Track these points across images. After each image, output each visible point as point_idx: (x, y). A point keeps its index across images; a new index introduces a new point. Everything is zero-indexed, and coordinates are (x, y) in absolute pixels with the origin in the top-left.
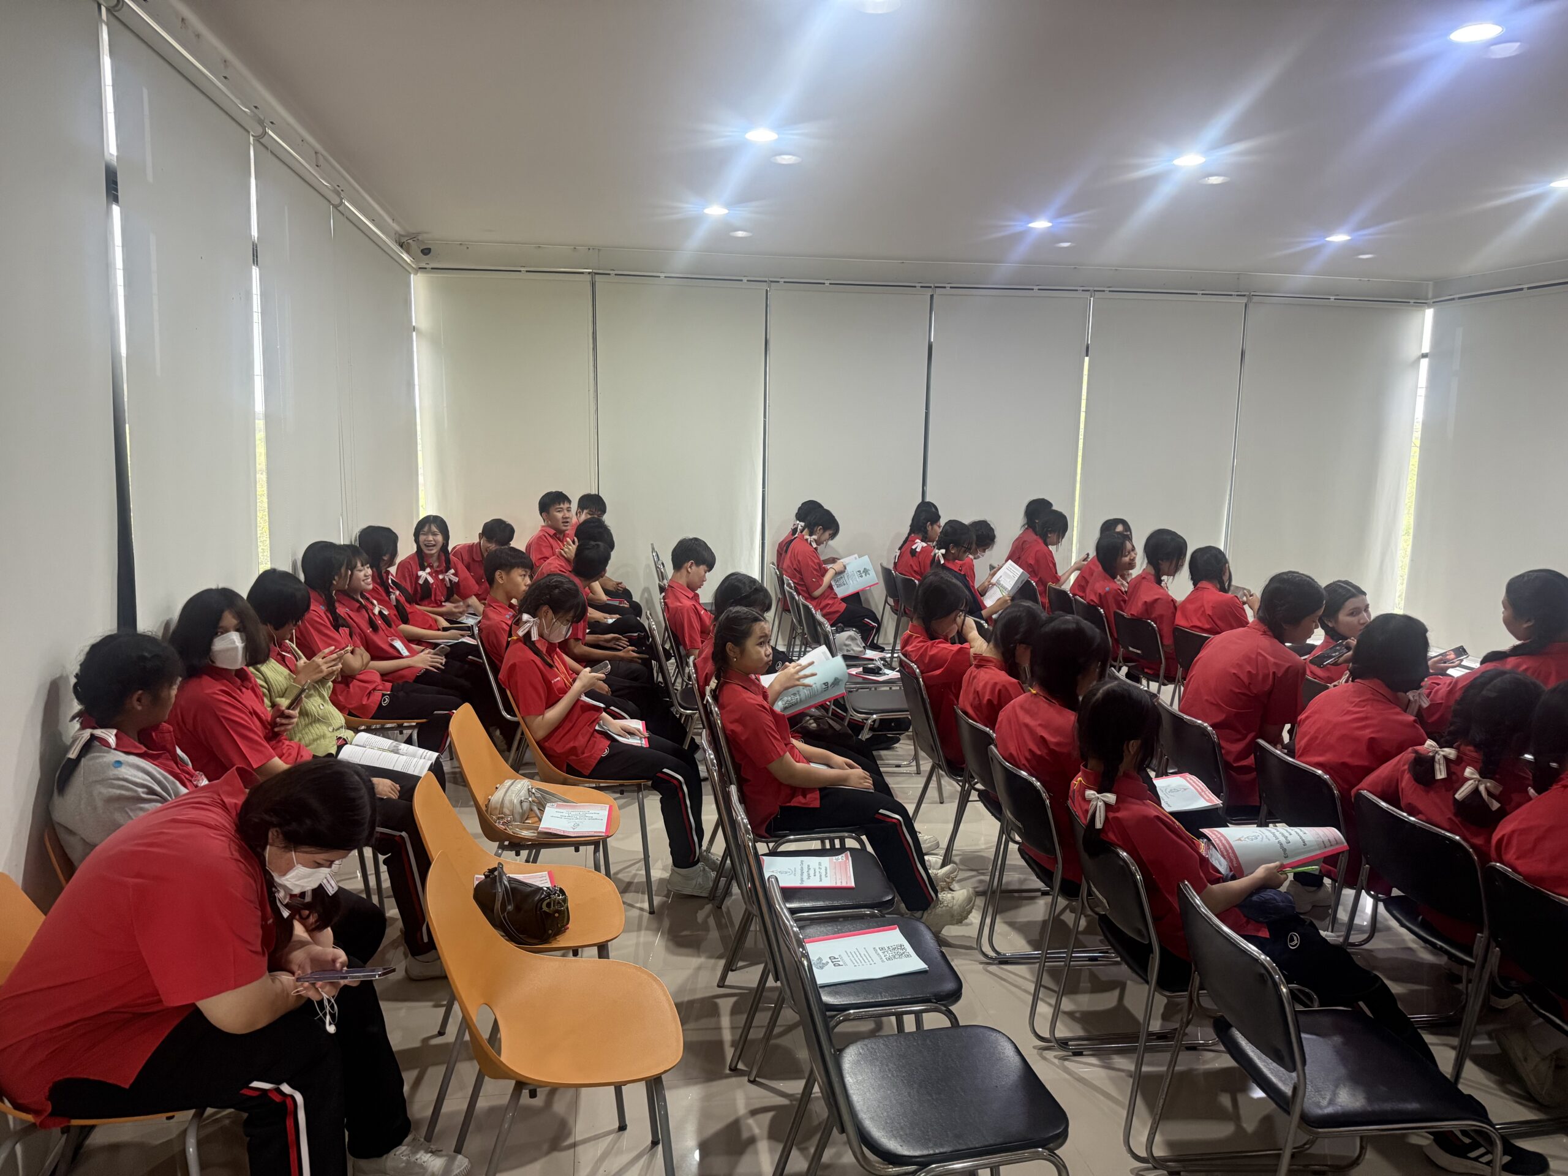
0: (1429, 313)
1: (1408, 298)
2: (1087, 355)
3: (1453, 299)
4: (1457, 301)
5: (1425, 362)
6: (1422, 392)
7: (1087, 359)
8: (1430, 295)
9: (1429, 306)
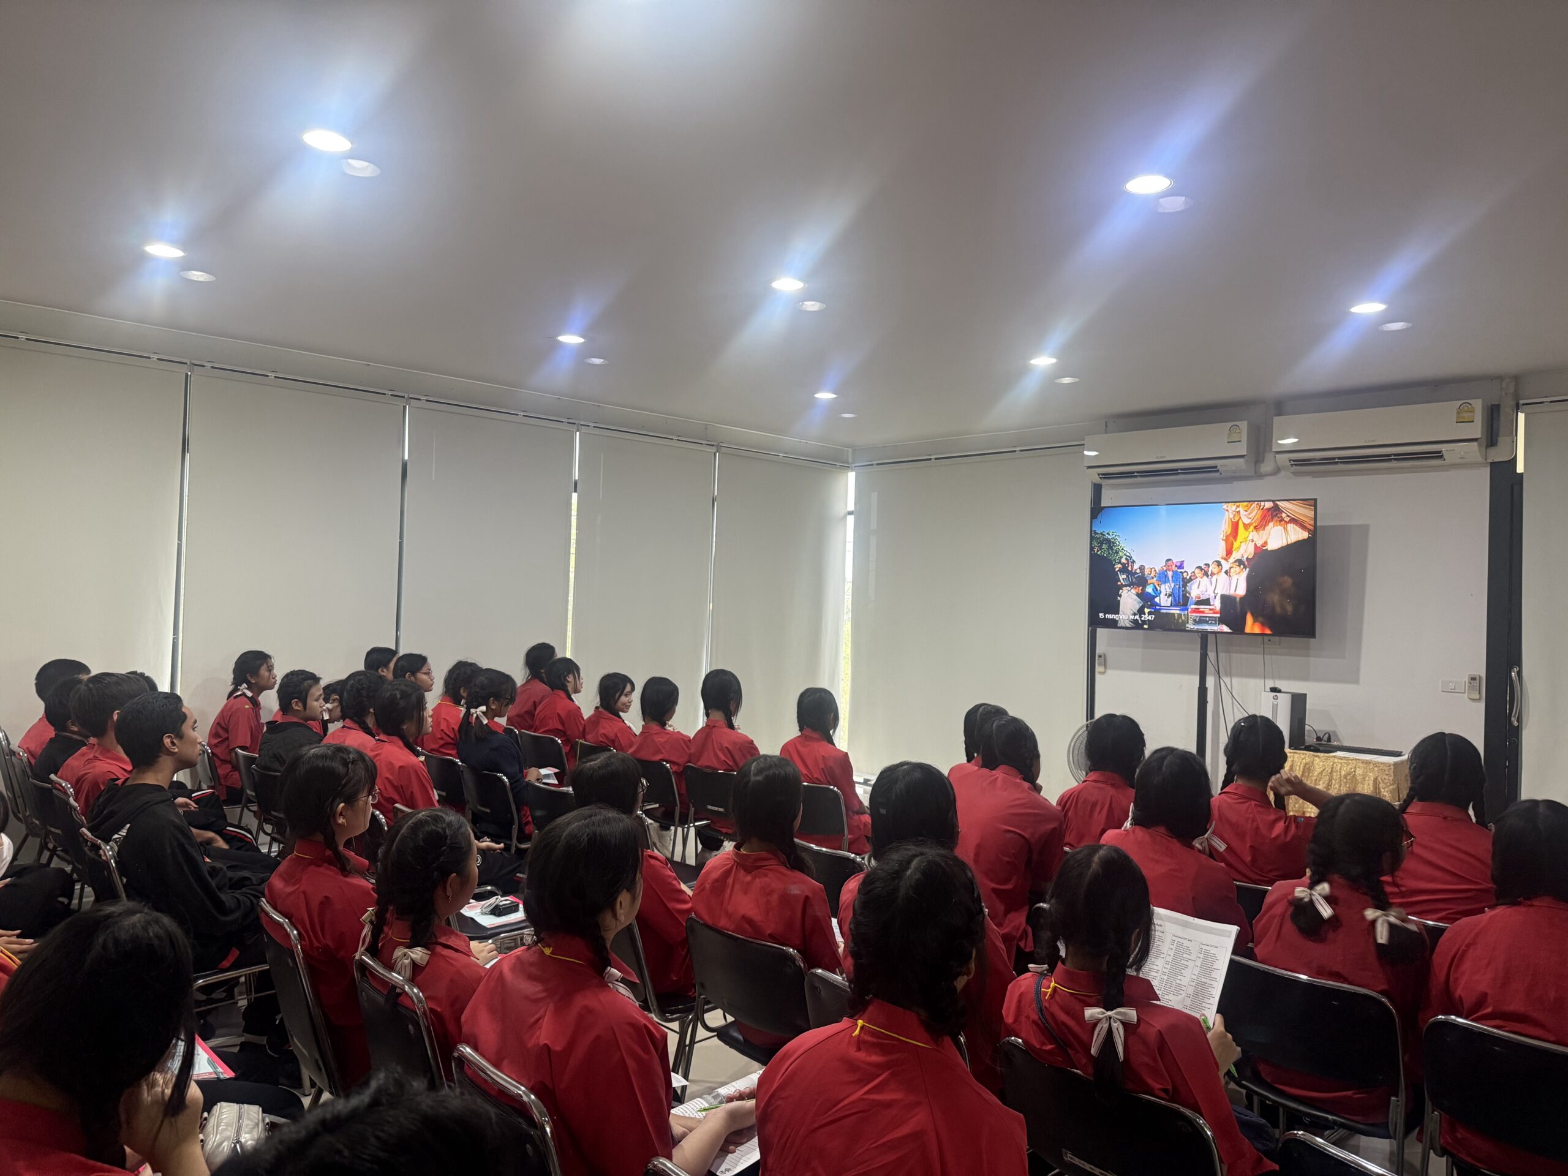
0: (852, 476)
1: (835, 461)
2: (575, 491)
3: (872, 465)
4: (875, 466)
5: (851, 519)
6: (850, 547)
7: (575, 496)
8: (850, 460)
9: (852, 471)
